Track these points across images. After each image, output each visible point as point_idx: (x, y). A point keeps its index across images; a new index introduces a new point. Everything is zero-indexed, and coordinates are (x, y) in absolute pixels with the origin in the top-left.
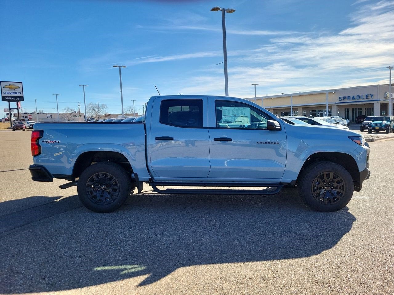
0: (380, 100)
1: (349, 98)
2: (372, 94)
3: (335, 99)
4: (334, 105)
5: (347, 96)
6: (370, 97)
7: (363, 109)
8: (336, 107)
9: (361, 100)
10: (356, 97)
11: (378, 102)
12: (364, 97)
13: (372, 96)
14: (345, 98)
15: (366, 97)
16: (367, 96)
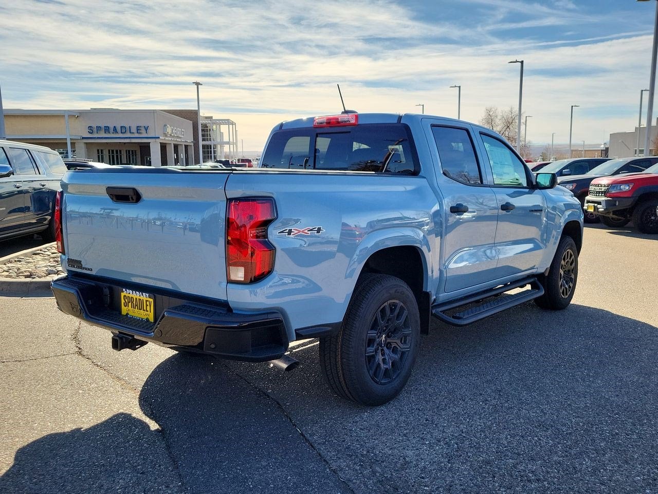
0: (159, 138)
1: (107, 129)
2: (146, 126)
3: (80, 130)
4: (79, 141)
5: (102, 125)
6: (143, 131)
7: (122, 151)
8: (83, 146)
9: (128, 135)
10: (119, 129)
11: (157, 140)
12: (134, 130)
13: (146, 129)
14: (99, 128)
15: (138, 130)
16: (138, 128)
